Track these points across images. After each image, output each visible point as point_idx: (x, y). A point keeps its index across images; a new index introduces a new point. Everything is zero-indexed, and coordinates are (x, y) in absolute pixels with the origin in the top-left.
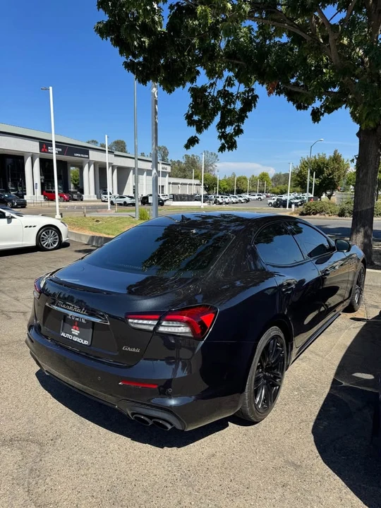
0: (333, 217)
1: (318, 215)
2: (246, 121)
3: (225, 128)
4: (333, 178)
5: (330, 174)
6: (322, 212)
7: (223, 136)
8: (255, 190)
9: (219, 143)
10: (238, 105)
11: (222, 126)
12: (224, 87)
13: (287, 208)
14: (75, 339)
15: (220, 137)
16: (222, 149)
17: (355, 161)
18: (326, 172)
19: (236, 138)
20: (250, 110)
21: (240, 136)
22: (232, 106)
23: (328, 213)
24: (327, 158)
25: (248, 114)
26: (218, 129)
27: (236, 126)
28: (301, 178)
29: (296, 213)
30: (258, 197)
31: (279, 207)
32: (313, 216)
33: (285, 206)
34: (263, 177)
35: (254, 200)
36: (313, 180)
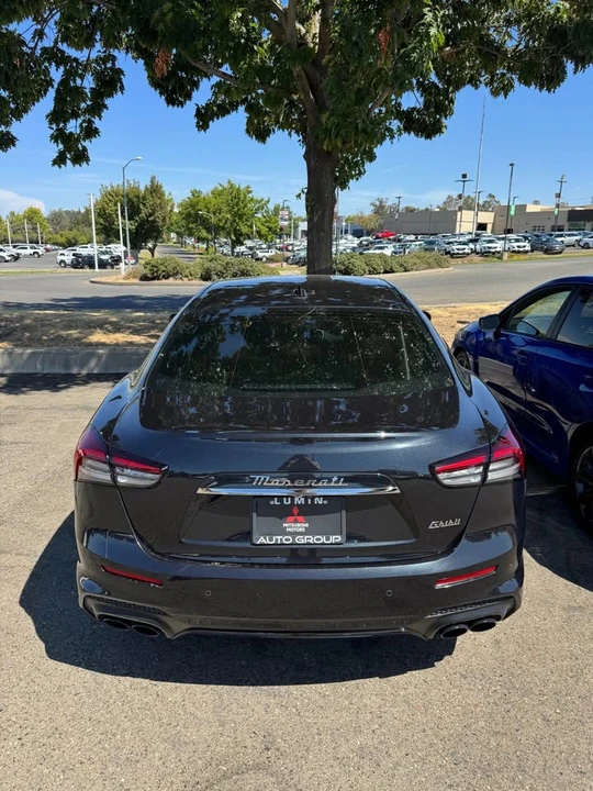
0: (194, 282)
1: (171, 280)
2: (105, 113)
3: (66, 121)
4: (154, 221)
5: (151, 215)
6: (177, 274)
7: (60, 136)
8: (21, 238)
9: (54, 149)
10: (88, 83)
11: (57, 116)
12: (56, 42)
13: (97, 270)
14: (302, 540)
15: (55, 138)
16: (60, 160)
17: (303, 196)
18: (144, 212)
19: (86, 144)
20: (110, 95)
21: (93, 140)
22: (79, 81)
23: (186, 276)
24: (142, 189)
25: (108, 101)
26: (51, 124)
27: (84, 121)
28: (106, 220)
29: (135, 277)
30: (32, 251)
31: (82, 268)
32: (164, 281)
33: (92, 266)
34: (32, 215)
35: (26, 256)
36: (123, 224)
